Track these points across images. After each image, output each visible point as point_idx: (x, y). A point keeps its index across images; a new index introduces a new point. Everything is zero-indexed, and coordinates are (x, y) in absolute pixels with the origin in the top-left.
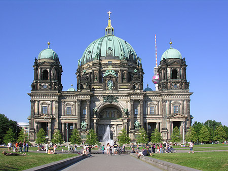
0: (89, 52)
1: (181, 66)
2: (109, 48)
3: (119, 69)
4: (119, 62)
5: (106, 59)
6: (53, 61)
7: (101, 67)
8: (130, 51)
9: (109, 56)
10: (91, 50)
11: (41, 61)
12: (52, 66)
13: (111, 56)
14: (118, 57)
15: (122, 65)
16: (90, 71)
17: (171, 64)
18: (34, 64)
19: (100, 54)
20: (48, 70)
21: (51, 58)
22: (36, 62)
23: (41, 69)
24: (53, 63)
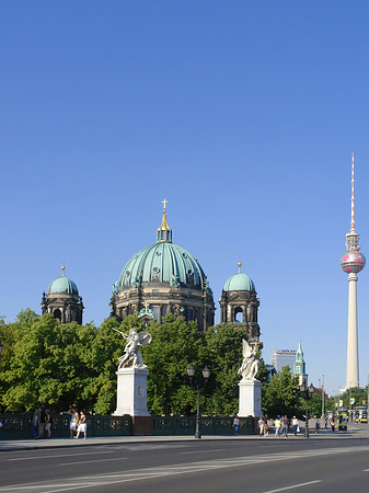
0: (128, 273)
1: (248, 302)
2: (155, 269)
3: (168, 302)
4: (167, 291)
5: (149, 286)
6: (68, 297)
7: (140, 299)
8: (190, 271)
9: (154, 282)
10: (130, 270)
11: (51, 297)
12: (66, 305)
13: (158, 281)
14: (168, 283)
15: (172, 295)
16: (127, 304)
17: (233, 300)
18: (41, 301)
19: (141, 278)
20: (61, 309)
21: (66, 292)
22: (44, 299)
23: (52, 308)
24: (68, 299)
